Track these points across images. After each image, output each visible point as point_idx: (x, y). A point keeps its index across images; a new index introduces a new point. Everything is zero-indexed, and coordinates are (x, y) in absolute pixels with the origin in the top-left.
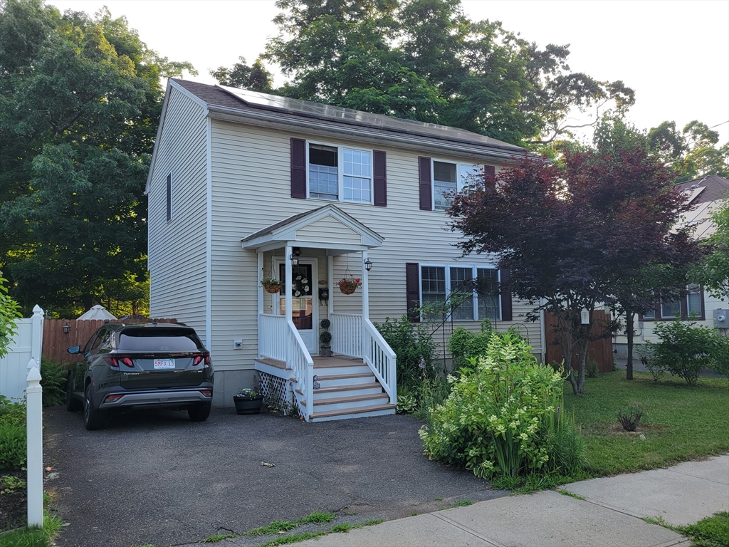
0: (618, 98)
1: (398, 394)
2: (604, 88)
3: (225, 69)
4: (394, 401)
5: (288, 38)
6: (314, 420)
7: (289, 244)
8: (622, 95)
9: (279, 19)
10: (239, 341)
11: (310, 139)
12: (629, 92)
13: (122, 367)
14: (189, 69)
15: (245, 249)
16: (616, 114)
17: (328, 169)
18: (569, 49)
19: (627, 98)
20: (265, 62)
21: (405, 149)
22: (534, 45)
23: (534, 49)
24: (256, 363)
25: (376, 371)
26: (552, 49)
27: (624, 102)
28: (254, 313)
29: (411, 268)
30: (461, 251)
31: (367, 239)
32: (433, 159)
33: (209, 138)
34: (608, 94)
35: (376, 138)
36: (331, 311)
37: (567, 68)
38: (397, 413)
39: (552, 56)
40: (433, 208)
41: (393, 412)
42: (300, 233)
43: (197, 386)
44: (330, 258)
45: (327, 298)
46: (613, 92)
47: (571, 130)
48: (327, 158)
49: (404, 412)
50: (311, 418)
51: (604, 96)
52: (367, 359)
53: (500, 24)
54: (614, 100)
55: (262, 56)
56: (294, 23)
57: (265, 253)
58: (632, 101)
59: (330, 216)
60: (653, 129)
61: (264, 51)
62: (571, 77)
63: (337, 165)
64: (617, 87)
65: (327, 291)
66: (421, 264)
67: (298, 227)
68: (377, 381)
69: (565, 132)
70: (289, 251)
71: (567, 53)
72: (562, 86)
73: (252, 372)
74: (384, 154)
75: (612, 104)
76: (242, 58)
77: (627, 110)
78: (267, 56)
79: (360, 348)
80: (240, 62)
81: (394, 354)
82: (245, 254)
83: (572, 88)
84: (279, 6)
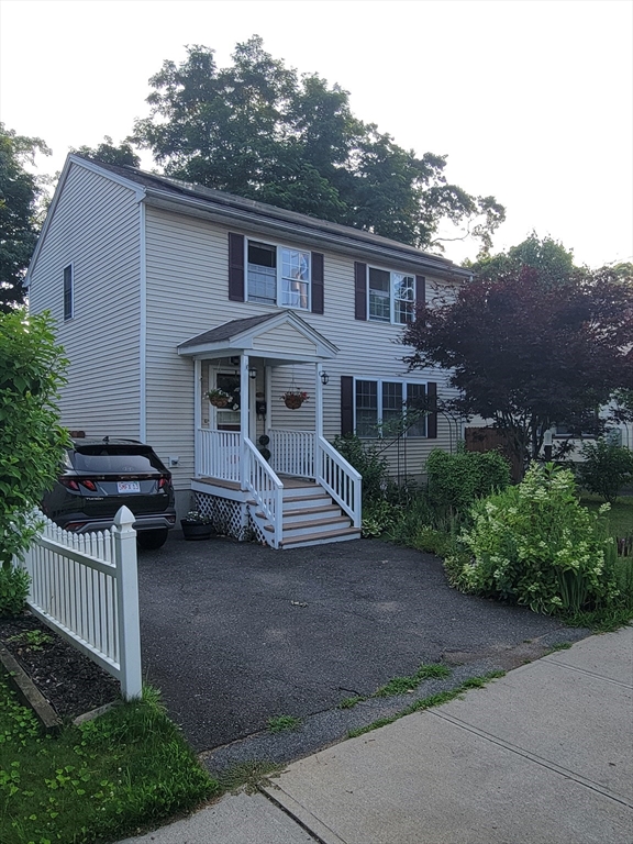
0: (490, 214)
1: (363, 518)
2: (476, 203)
3: (88, 149)
4: (358, 525)
5: (162, 120)
6: (285, 547)
7: (246, 352)
8: (493, 211)
9: (153, 98)
10: (176, 459)
11: (248, 235)
12: (500, 209)
13: (84, 491)
14: (41, 146)
15: (181, 355)
16: (486, 230)
17: (266, 270)
18: (446, 160)
19: (498, 215)
20: (133, 146)
21: (341, 253)
22: (412, 151)
23: (412, 156)
24: (193, 483)
25: (333, 492)
26: (430, 158)
27: (495, 218)
28: (191, 428)
29: (346, 381)
30: (407, 366)
31: (322, 350)
32: (369, 266)
33: (142, 226)
34: (480, 209)
35: (317, 238)
36: (269, 426)
37: (443, 180)
38: (362, 537)
39: (429, 166)
40: (368, 318)
41: (358, 536)
42: (257, 341)
43: (163, 511)
44: (268, 369)
45: (264, 412)
46: (485, 207)
47: (442, 243)
48: (265, 258)
49: (371, 536)
50: (280, 544)
51: (475, 211)
52: (320, 479)
53: (375, 126)
54: (485, 216)
55: (129, 139)
56: (170, 104)
57: (202, 361)
58: (502, 217)
59: (288, 323)
60: (513, 247)
61: (132, 135)
62: (445, 188)
63: (275, 266)
64: (489, 203)
65: (265, 404)
66: (355, 378)
67: (255, 334)
68: (334, 502)
69: (438, 244)
70: (245, 361)
71: (445, 164)
72: (434, 198)
73: (188, 492)
74: (322, 256)
75: (482, 219)
76: (107, 137)
77: (497, 227)
78: (136, 140)
79: (311, 467)
80: (105, 142)
81: (359, 476)
82: (181, 362)
83: (444, 200)
84: (153, 85)
